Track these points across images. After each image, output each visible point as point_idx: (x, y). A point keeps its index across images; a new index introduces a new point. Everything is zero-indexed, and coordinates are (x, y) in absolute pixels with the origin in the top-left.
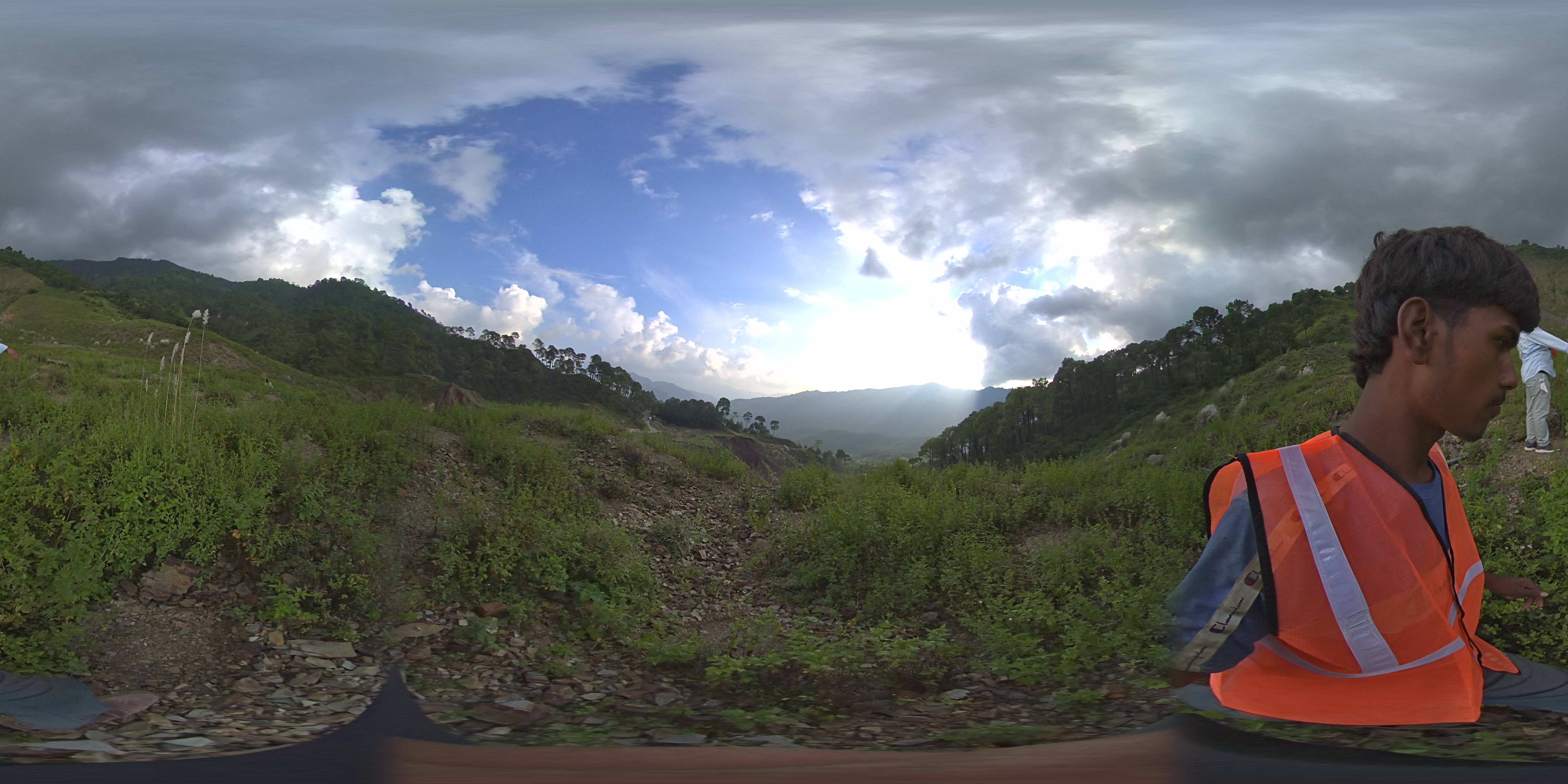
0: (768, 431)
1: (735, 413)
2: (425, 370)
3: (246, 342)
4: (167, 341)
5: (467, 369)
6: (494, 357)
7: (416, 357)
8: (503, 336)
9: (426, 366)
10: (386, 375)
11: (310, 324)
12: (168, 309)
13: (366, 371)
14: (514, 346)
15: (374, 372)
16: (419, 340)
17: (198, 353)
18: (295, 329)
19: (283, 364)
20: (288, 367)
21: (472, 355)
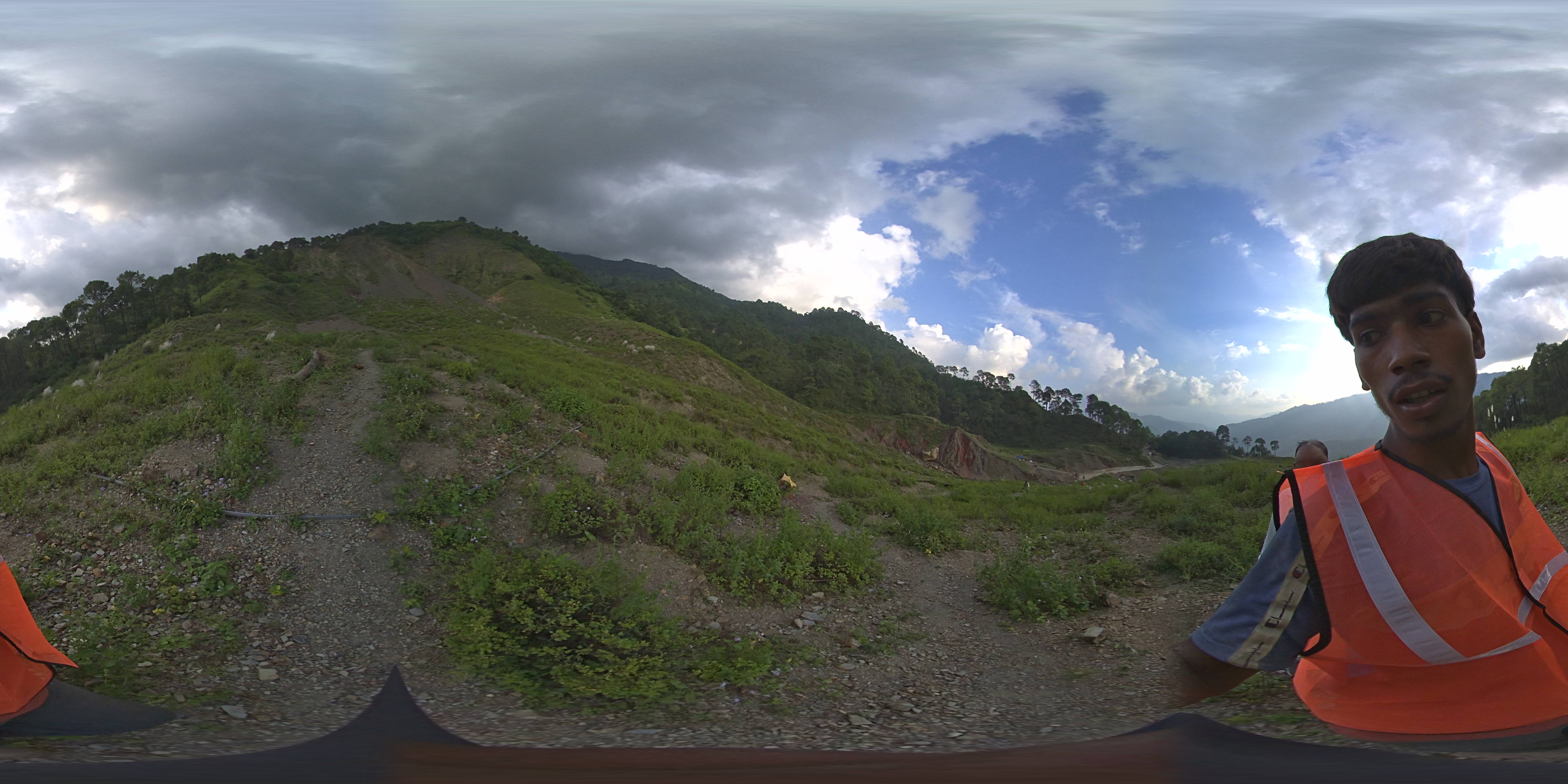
0: (1269, 452)
1: (1234, 439)
2: (925, 411)
3: (738, 362)
4: (653, 347)
5: (964, 410)
6: (992, 399)
7: (916, 396)
8: (998, 377)
9: (926, 407)
10: (885, 414)
11: (807, 351)
12: (663, 316)
13: (865, 408)
14: (1009, 387)
15: (873, 410)
16: (920, 380)
17: (685, 366)
18: (790, 354)
19: (776, 391)
20: (782, 395)
21: (968, 396)
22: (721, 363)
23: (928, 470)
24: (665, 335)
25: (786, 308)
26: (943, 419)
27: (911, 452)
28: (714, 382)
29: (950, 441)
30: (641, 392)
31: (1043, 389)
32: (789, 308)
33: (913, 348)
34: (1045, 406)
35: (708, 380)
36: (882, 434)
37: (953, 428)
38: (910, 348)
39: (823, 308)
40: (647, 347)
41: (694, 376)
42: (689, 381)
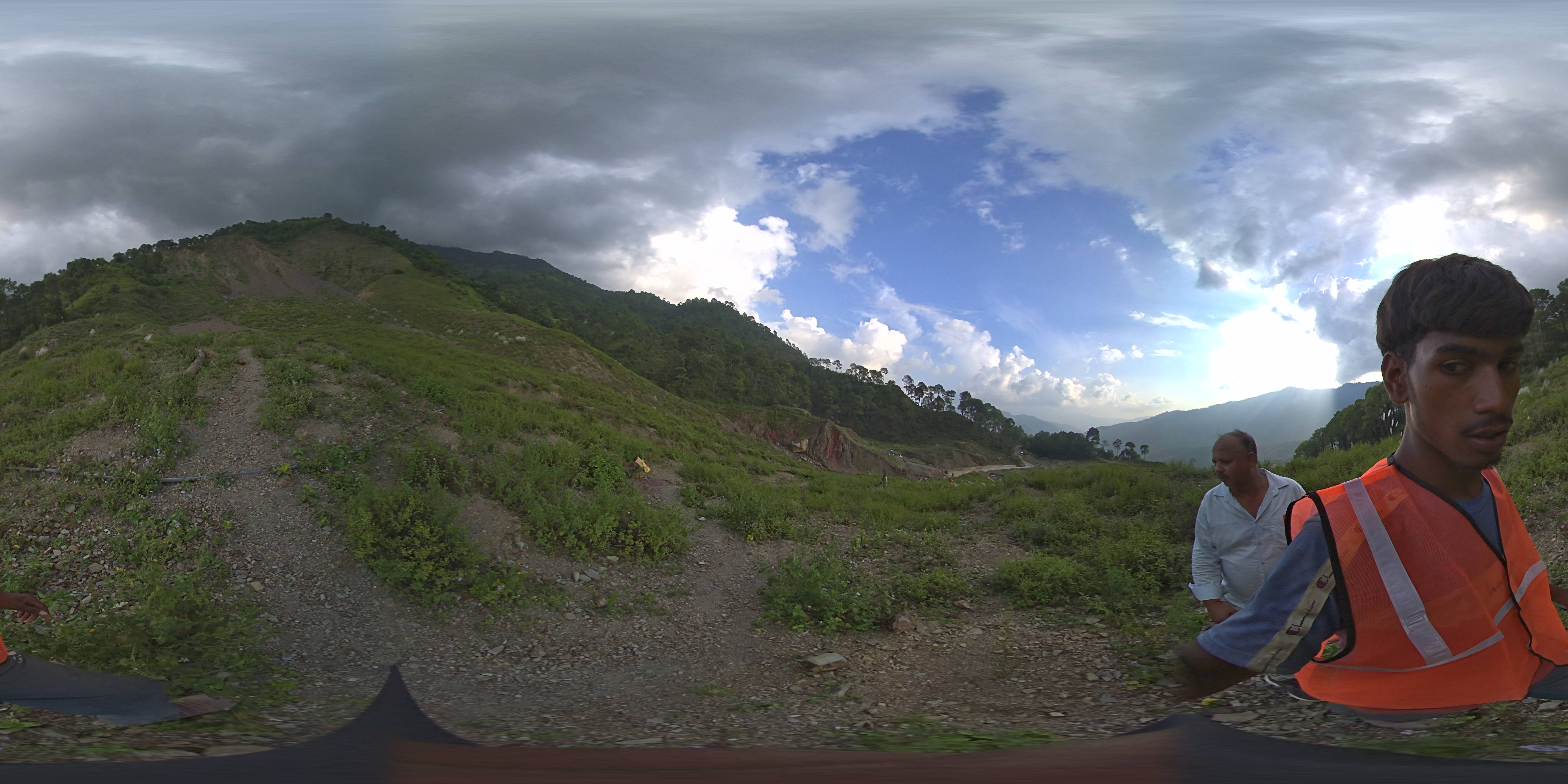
0: (1139, 456)
1: (1104, 442)
2: (795, 403)
3: (610, 352)
4: (523, 338)
5: (835, 403)
6: (864, 392)
7: (787, 388)
8: (871, 371)
9: (797, 398)
10: (756, 405)
11: (679, 341)
12: (535, 307)
13: (736, 399)
14: (882, 382)
15: (744, 401)
16: (792, 371)
17: (556, 356)
18: (662, 345)
19: (647, 381)
20: (652, 384)
21: (840, 389)
22: (591, 353)
23: (795, 462)
24: (536, 325)
25: (659, 298)
26: (814, 412)
27: (780, 443)
28: (585, 372)
29: (820, 433)
30: (510, 382)
31: (916, 384)
32: (662, 299)
33: (787, 340)
34: (918, 401)
35: (579, 370)
36: (752, 424)
37: (823, 420)
38: (784, 340)
39: (697, 298)
40: (518, 338)
41: (564, 366)
42: (559, 370)
